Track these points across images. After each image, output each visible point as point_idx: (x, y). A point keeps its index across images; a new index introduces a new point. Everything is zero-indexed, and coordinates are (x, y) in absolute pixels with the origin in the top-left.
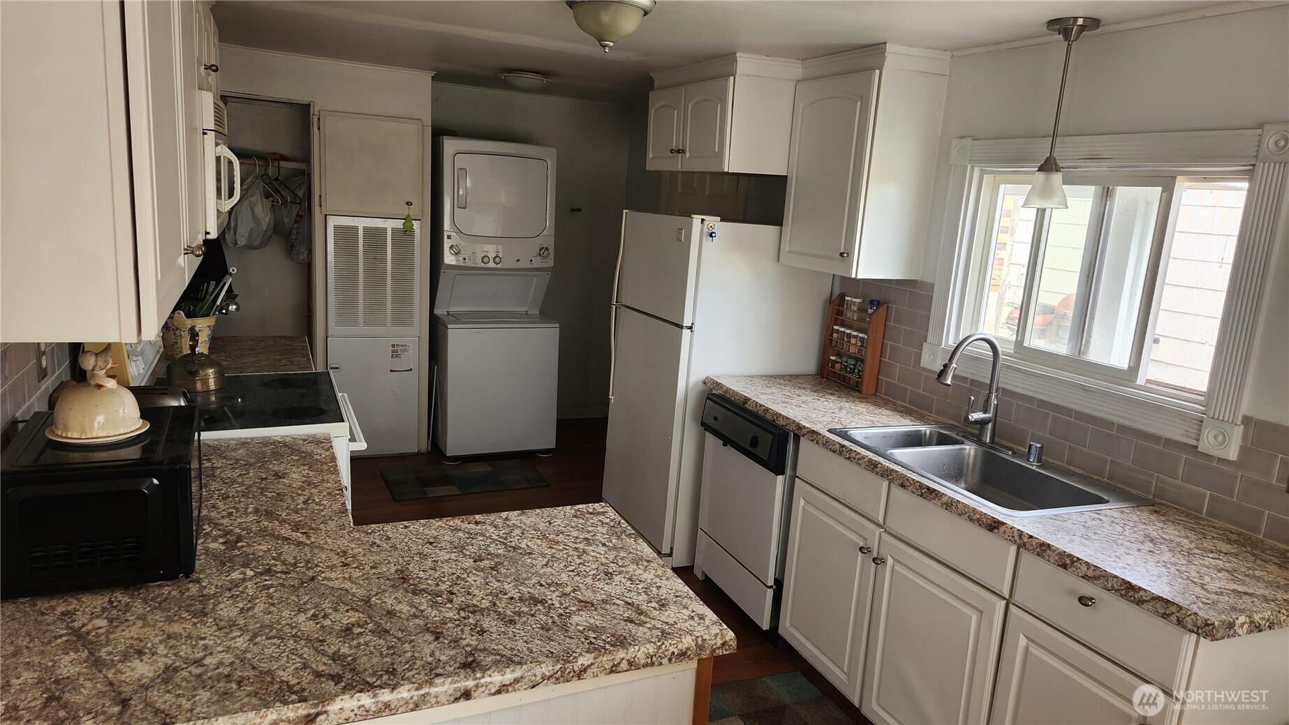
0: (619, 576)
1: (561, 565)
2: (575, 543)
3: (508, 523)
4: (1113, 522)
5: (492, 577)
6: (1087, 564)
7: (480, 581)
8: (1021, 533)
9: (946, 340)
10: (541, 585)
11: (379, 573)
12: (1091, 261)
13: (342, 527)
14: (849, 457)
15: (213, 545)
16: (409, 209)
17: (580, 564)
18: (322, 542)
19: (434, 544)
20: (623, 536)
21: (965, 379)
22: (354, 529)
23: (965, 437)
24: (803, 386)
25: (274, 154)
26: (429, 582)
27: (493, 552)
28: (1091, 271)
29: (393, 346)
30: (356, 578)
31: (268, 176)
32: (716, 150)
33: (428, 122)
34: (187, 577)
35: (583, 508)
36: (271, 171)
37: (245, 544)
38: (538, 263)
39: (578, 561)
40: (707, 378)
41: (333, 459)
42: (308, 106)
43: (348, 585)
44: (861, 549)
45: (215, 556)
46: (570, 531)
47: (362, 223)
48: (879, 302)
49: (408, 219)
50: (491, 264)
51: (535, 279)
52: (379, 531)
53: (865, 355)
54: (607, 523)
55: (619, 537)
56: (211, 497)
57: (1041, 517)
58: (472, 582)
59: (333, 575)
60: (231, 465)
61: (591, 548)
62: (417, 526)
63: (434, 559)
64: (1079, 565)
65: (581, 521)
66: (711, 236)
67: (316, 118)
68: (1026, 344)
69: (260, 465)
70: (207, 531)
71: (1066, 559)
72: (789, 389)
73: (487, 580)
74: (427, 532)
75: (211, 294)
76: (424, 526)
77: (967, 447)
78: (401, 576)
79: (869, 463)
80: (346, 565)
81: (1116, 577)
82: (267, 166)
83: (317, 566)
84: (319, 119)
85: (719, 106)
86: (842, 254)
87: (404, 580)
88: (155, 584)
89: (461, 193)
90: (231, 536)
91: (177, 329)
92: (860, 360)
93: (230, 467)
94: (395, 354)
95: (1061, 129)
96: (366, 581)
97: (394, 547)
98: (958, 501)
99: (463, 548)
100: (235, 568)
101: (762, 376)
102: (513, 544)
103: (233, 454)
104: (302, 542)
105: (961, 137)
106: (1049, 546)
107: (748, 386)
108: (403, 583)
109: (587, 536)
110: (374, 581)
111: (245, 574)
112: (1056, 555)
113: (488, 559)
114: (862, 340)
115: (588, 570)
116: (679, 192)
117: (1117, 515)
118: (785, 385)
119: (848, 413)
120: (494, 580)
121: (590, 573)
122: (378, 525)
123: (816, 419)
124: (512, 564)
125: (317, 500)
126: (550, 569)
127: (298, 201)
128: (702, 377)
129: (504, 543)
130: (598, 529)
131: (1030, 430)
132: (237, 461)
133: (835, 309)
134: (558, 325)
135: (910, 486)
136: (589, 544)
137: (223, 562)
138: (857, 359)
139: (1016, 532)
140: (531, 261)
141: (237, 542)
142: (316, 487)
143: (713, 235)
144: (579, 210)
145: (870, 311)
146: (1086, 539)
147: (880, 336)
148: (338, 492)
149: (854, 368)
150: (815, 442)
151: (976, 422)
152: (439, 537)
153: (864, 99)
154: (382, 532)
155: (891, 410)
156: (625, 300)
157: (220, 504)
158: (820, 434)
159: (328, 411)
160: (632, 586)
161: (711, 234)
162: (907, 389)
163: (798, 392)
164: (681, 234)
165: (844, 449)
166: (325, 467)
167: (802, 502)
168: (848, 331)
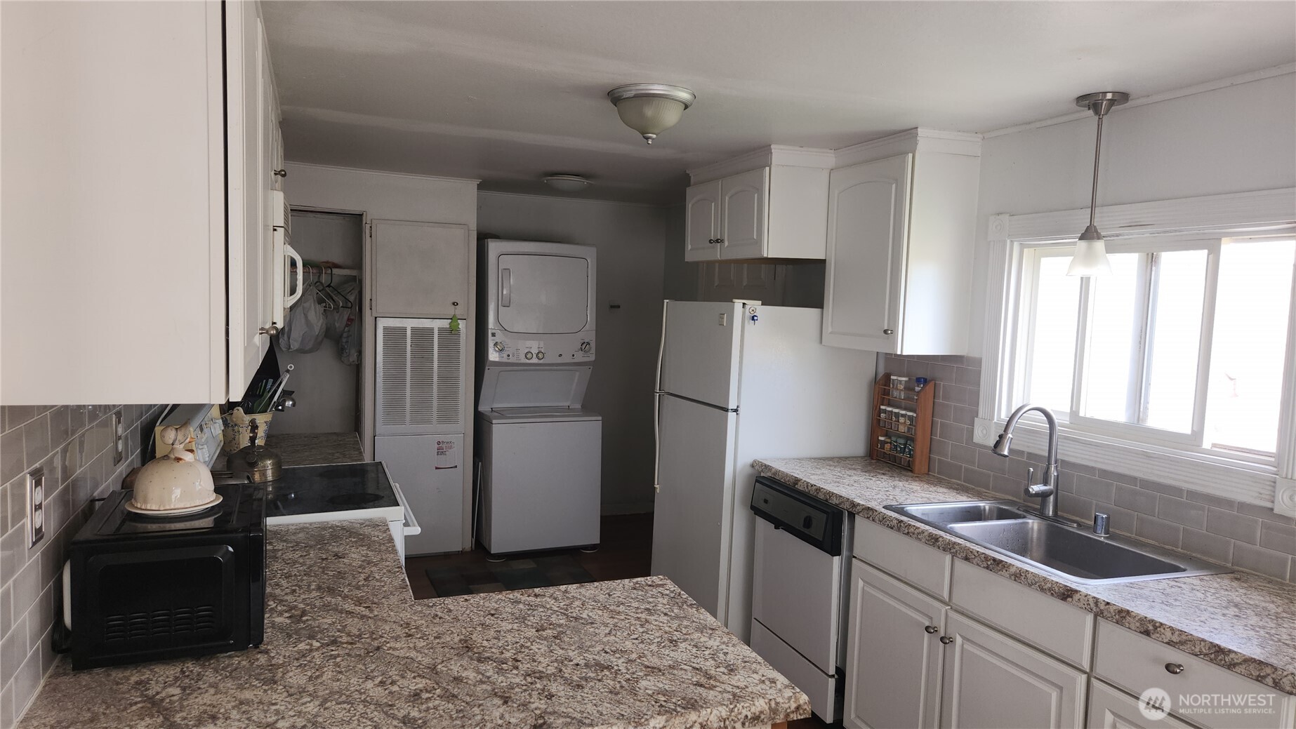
0: (684, 643)
1: (625, 634)
2: (637, 613)
3: (567, 595)
4: (1193, 589)
5: (556, 645)
6: (1171, 628)
7: (544, 648)
8: (1096, 601)
9: (997, 415)
10: (606, 652)
11: (444, 643)
12: (1142, 327)
13: (404, 601)
14: (908, 533)
15: (278, 620)
16: (455, 309)
17: (643, 632)
18: (385, 615)
19: (496, 616)
20: (685, 607)
21: (1021, 453)
22: (415, 603)
23: (1027, 511)
24: (853, 466)
25: (327, 262)
26: (493, 650)
27: (554, 622)
28: (1143, 337)
29: (439, 443)
30: (421, 648)
31: (322, 283)
32: (755, 237)
33: (473, 226)
34: (256, 646)
35: (641, 581)
36: (324, 279)
37: (310, 618)
38: (580, 358)
39: (641, 630)
40: (755, 461)
41: (391, 540)
42: (361, 215)
43: (413, 654)
44: (927, 628)
45: (281, 629)
46: (630, 602)
47: (409, 324)
48: (926, 379)
49: (453, 319)
50: (535, 360)
51: (578, 373)
52: (440, 604)
53: (915, 433)
54: (667, 595)
55: (680, 608)
56: (274, 576)
57: (1116, 585)
58: (537, 650)
59: (398, 645)
60: (292, 547)
61: (653, 618)
62: (477, 599)
63: (497, 629)
64: (1163, 631)
65: (640, 593)
66: (753, 319)
67: (368, 226)
68: (1082, 414)
69: (319, 546)
70: (272, 607)
71: (1148, 625)
72: (839, 469)
73: (552, 648)
74: (487, 604)
75: (269, 392)
76: (484, 599)
77: (1030, 521)
78: (465, 645)
79: (929, 537)
80: (410, 635)
81: (1203, 640)
82: (321, 273)
83: (381, 637)
84: (371, 227)
85: (756, 195)
86: (885, 332)
87: (469, 648)
88: (225, 655)
89: (505, 293)
90: (296, 611)
91: (236, 425)
92: (910, 439)
93: (291, 549)
94: (440, 452)
95: (1099, 200)
96: (431, 650)
97: (456, 619)
98: (1027, 571)
99: (524, 618)
100: (302, 639)
101: (811, 459)
102: (574, 615)
103: (293, 537)
104: (365, 616)
105: (998, 214)
106: (1128, 612)
107: (796, 468)
108: (468, 651)
109: (647, 607)
110: (439, 650)
111: (311, 645)
112: (1137, 621)
113: (550, 629)
114: (910, 418)
115: (652, 637)
116: (716, 284)
117: (1197, 582)
118: (835, 467)
119: (902, 491)
120: (558, 648)
121: (655, 641)
122: (438, 599)
123: (871, 497)
124: (574, 633)
125: (377, 577)
126: (613, 638)
127: (350, 305)
128: (750, 461)
129: (565, 614)
130: (659, 600)
131: (1094, 502)
132: (298, 544)
133: (881, 389)
134: (600, 418)
135: (974, 558)
136: (651, 614)
137: (288, 634)
138: (907, 438)
139: (1091, 600)
140: (573, 355)
141: (302, 616)
142: (376, 565)
143: (755, 318)
144: (619, 307)
145: (917, 389)
146: (1167, 605)
147: (929, 412)
148: (397, 570)
149: (905, 448)
150: (871, 519)
151: (1037, 495)
152: (500, 609)
153: (899, 181)
154: (443, 605)
155: (947, 488)
156: (669, 387)
157: (284, 583)
158: (876, 511)
159: (383, 497)
160: (698, 652)
161: (753, 317)
162: (961, 466)
163: (848, 472)
164: (723, 318)
165: (902, 524)
166: (383, 548)
167: (861, 583)
168: (896, 411)
